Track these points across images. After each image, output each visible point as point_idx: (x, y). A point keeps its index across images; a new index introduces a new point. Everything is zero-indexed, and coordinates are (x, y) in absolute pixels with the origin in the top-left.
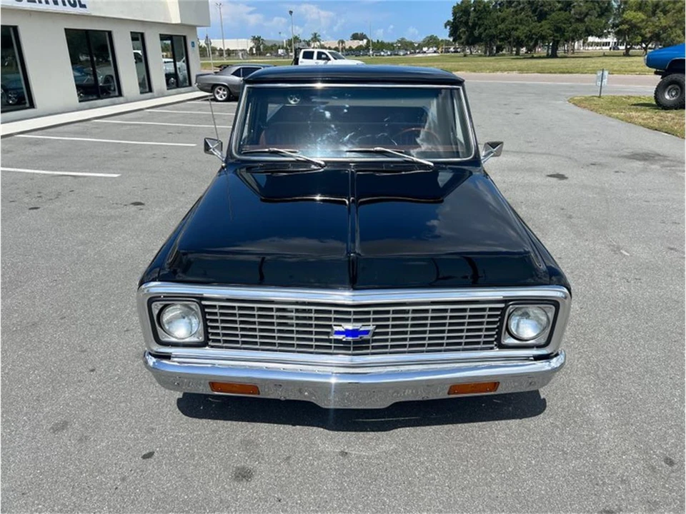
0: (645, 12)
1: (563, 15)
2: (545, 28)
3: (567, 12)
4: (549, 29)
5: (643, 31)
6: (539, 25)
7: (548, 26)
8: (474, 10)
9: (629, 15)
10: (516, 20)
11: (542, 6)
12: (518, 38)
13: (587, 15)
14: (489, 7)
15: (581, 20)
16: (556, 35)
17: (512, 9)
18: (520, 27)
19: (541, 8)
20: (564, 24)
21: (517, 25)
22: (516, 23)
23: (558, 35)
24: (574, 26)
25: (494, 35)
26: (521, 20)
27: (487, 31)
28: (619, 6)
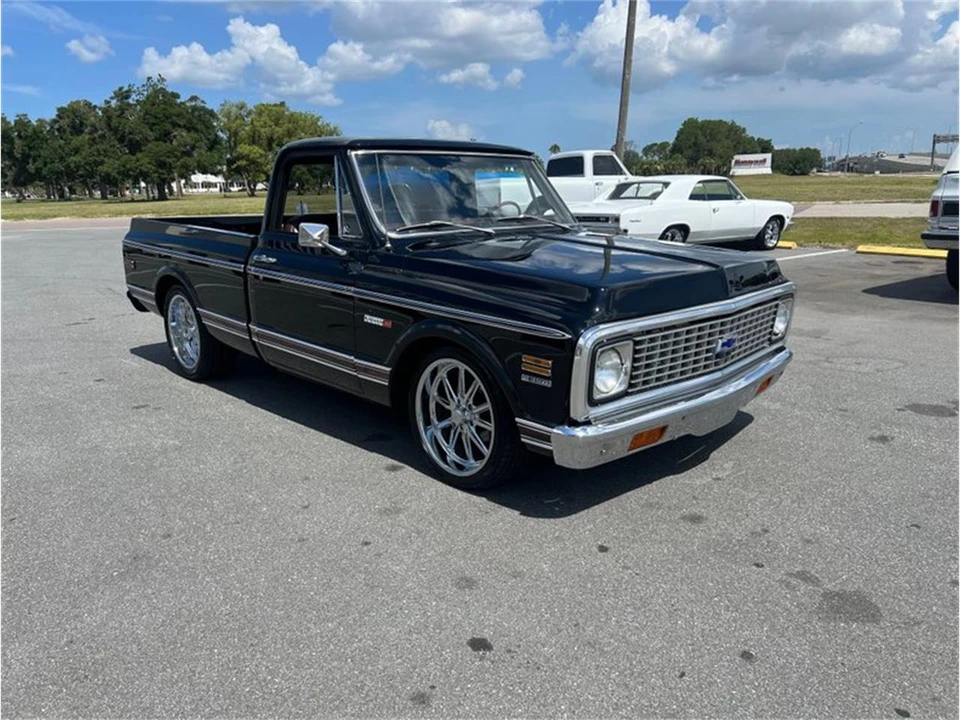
0: (260, 146)
1: (164, 147)
2: (144, 161)
3: (168, 144)
4: (149, 163)
5: (265, 169)
6: (134, 158)
7: (147, 160)
8: (19, 136)
9: (244, 149)
10: (98, 150)
11: (130, 133)
12: (108, 175)
13: (193, 148)
14: (42, 132)
15: (188, 154)
16: (160, 171)
17: (87, 137)
18: (106, 160)
19: (131, 136)
20: (168, 157)
21: (102, 158)
22: (99, 154)
23: (164, 171)
24: (182, 160)
25: (62, 172)
26: (105, 151)
27: (49, 166)
28: (229, 138)
